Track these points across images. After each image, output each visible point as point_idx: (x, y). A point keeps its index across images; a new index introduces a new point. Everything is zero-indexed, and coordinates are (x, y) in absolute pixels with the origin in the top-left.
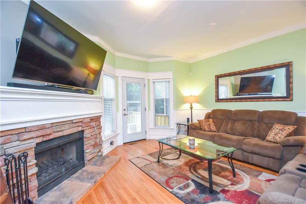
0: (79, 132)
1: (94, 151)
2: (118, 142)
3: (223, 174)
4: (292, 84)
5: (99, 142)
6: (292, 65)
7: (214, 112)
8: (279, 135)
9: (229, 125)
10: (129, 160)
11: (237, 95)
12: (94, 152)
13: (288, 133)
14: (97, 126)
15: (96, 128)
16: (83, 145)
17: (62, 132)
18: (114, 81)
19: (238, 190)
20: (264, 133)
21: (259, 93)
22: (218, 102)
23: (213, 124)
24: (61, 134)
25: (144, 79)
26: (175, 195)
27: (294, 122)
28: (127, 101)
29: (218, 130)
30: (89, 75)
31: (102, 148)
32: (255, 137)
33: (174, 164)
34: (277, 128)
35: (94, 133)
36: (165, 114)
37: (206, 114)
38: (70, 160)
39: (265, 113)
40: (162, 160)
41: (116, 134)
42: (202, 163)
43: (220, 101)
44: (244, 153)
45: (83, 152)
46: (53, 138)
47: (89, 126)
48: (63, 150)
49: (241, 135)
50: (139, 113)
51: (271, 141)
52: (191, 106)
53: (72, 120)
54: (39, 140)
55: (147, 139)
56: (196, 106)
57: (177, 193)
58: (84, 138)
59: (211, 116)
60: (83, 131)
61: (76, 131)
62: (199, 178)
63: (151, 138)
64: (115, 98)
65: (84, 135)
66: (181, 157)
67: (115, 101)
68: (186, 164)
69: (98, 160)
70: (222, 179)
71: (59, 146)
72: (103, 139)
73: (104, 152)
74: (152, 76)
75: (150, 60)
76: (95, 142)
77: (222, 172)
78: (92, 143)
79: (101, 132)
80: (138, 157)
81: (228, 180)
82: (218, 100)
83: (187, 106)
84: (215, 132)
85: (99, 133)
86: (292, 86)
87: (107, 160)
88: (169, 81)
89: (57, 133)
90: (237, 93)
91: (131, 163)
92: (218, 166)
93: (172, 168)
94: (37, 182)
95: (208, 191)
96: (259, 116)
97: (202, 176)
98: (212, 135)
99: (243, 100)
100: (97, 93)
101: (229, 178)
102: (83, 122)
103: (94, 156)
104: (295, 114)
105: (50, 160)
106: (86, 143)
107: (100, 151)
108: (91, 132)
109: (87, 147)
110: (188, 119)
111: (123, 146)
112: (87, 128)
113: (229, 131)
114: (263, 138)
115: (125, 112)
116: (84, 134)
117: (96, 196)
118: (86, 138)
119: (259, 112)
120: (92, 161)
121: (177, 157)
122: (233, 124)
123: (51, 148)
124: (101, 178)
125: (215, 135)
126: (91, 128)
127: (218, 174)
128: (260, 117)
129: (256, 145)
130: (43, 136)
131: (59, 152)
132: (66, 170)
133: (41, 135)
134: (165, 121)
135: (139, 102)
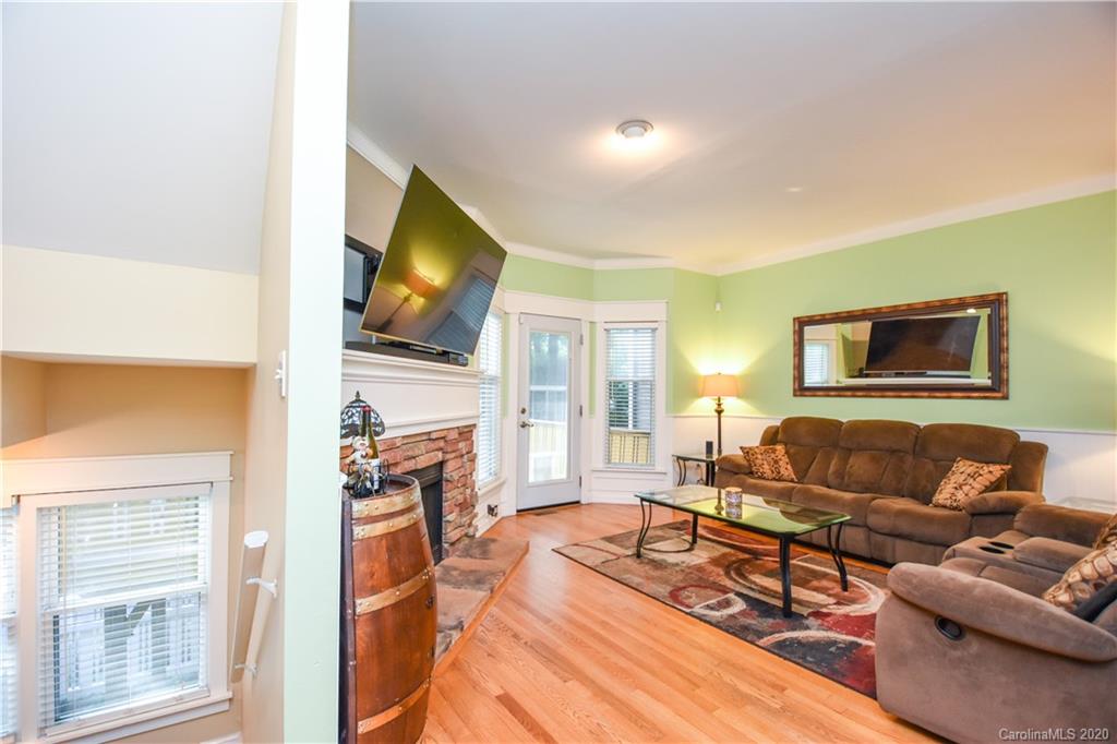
0: (438, 464)
1: (462, 521)
2: (502, 505)
3: (815, 583)
4: (1007, 353)
5: (471, 497)
6: (1007, 301)
7: (790, 424)
8: (966, 488)
9: (833, 462)
10: (554, 550)
11: (861, 375)
12: (460, 523)
13: (988, 483)
14: (468, 453)
15: (466, 457)
16: (440, 502)
17: (414, 460)
18: (500, 325)
19: (852, 614)
20: (929, 486)
21: (929, 373)
22: (801, 396)
23: (787, 460)
25: (579, 320)
26: (700, 618)
27: (1009, 456)
28: (531, 383)
29: (801, 475)
31: (476, 516)
32: (903, 496)
33: (683, 562)
34: (962, 470)
35: (463, 472)
36: (630, 426)
37: (766, 432)
39: (934, 431)
40: (645, 551)
41: (502, 480)
42: (759, 562)
43: (807, 393)
44: (873, 534)
45: (440, 519)
47: (456, 450)
49: (866, 490)
50: (562, 423)
51: (944, 507)
52: (719, 405)
53: (430, 433)
55: (583, 502)
56: (732, 405)
57: (704, 615)
58: (444, 483)
59: (780, 436)
60: (441, 464)
61: (433, 461)
62: (753, 589)
63: (594, 500)
64: (499, 375)
65: (444, 475)
66: (696, 546)
67: (500, 384)
68: (715, 562)
69: (470, 546)
70: (815, 593)
72: (478, 490)
73: (478, 527)
74: (602, 312)
75: (599, 265)
76: (463, 498)
77: (811, 581)
78: (457, 498)
79: (474, 470)
80: (576, 545)
81: (829, 595)
82: (802, 390)
83: (706, 405)
84: (792, 481)
85: (470, 474)
86: (1008, 359)
87: (494, 547)
88: (654, 330)
89: (407, 462)
90: (861, 370)
91: (564, 557)
92: (802, 567)
93: (677, 568)
95: (780, 613)
96: (917, 437)
97: (762, 587)
98: (783, 489)
99: (873, 394)
101: (831, 592)
102: (447, 439)
103: (461, 534)
104: (1013, 436)
106: (448, 495)
107: (471, 523)
108: (457, 467)
109: (448, 507)
110: (709, 445)
111: (515, 518)
112: (453, 455)
113: (831, 479)
114: (926, 500)
115: (524, 418)
116: (444, 471)
118: (447, 481)
119: (918, 426)
120: (457, 546)
121: (687, 546)
122: (845, 460)
125: (793, 488)
126: (458, 457)
127: (804, 584)
128: (919, 441)
129: (902, 513)
134: (635, 447)
135: (563, 388)
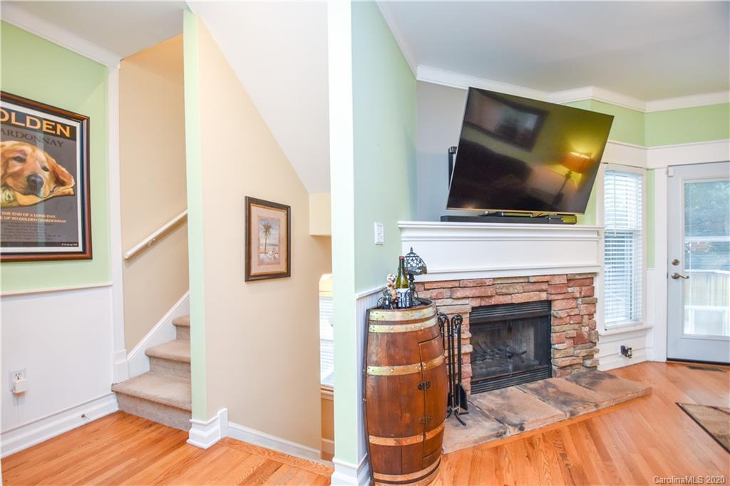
0: (541, 302)
1: (576, 352)
2: (647, 349)
5: (589, 335)
10: (677, 404)
12: (573, 353)
14: (584, 297)
15: (580, 300)
16: (549, 332)
17: (510, 297)
18: (640, 182)
24: (507, 300)
28: (687, 235)
30: (568, 176)
31: (597, 351)
35: (576, 312)
38: (523, 353)
45: (549, 345)
46: (495, 303)
47: (565, 293)
48: (510, 330)
53: (528, 277)
54: (476, 303)
58: (552, 318)
60: (549, 303)
61: (535, 299)
64: (641, 229)
65: (552, 311)
67: (641, 237)
69: (584, 375)
71: (505, 321)
72: (600, 330)
73: (600, 363)
76: (577, 333)
78: (569, 332)
79: (595, 312)
80: (713, 406)
85: (589, 315)
87: (607, 382)
89: (501, 296)
91: (684, 413)
94: (470, 368)
100: (584, 220)
102: (550, 283)
103: (575, 362)
105: (489, 344)
106: (557, 328)
107: (590, 356)
108: (568, 307)
109: (557, 337)
111: (665, 365)
112: (560, 297)
115: (679, 269)
116: (552, 308)
117: (573, 439)
118: (555, 317)
120: (569, 371)
123: (492, 320)
124: (585, 412)
126: (568, 299)
130: (481, 297)
131: (504, 333)
132: (515, 368)
133: (479, 295)
